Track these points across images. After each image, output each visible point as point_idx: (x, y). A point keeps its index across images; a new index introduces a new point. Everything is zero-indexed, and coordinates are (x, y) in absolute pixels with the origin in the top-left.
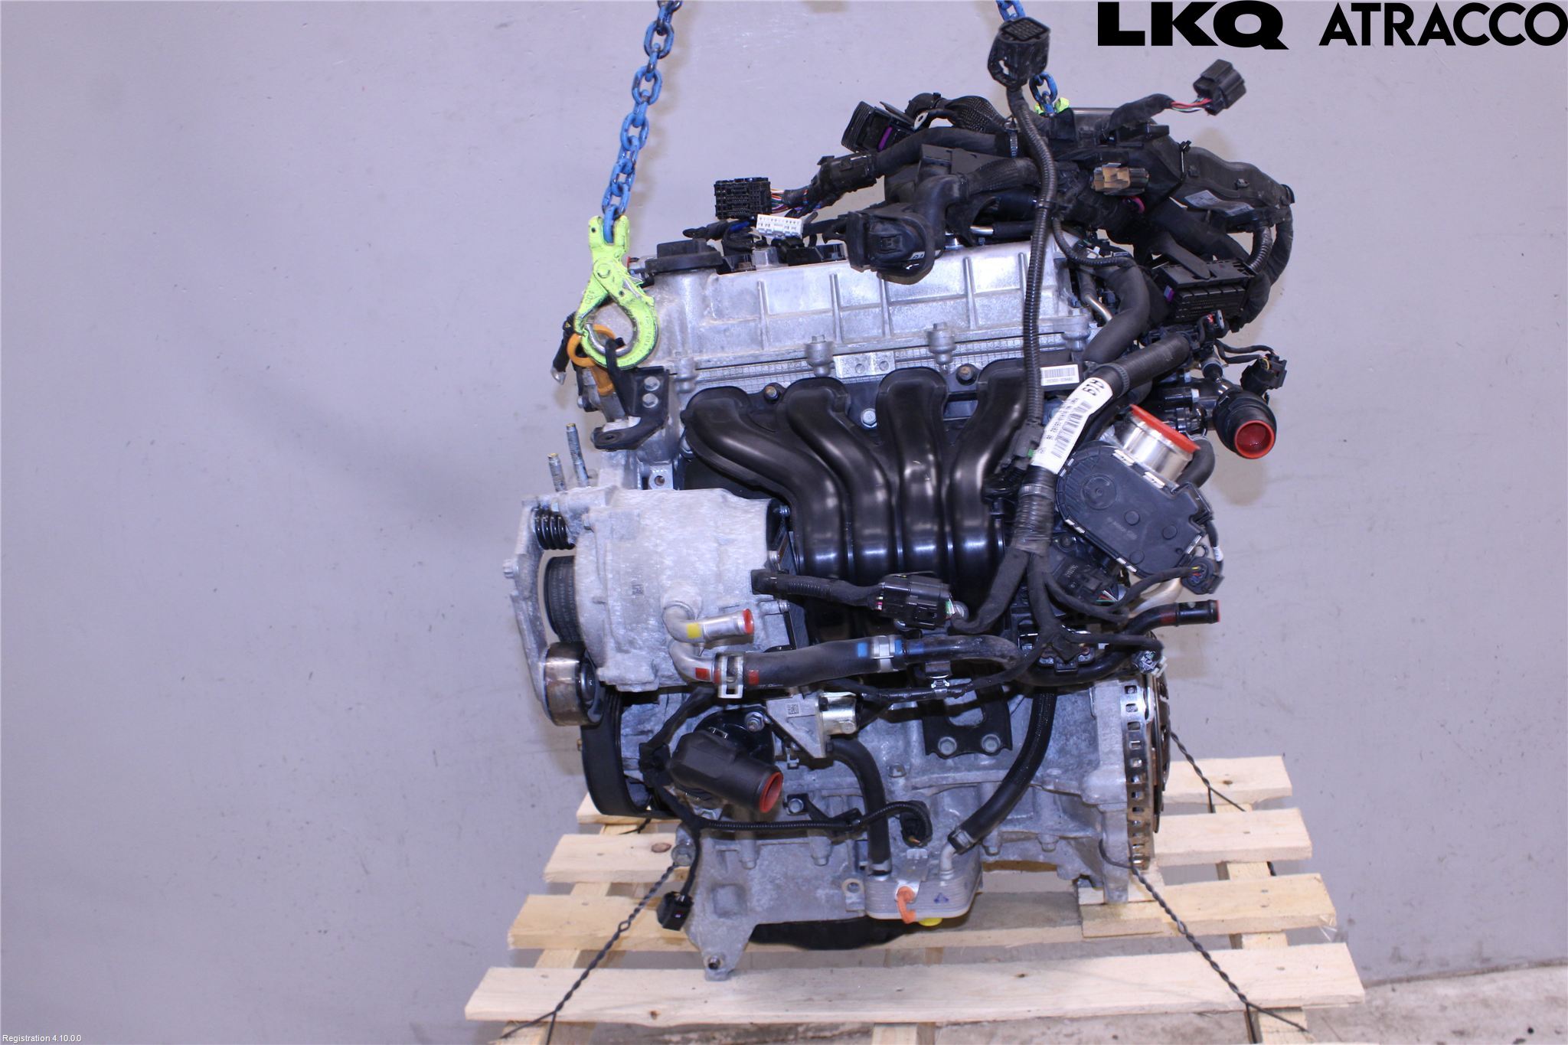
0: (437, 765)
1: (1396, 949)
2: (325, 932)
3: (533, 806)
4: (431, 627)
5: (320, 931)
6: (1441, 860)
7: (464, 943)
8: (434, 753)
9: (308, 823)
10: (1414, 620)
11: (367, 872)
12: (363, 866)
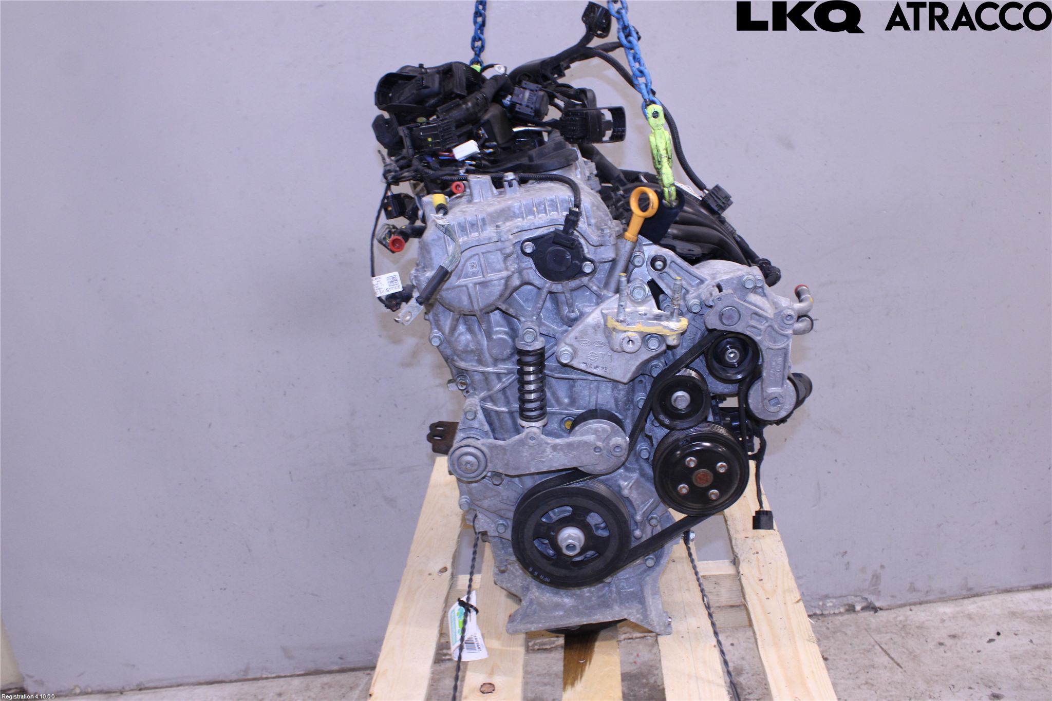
0: (292, 480)
1: (912, 583)
2: (225, 589)
3: (354, 505)
4: (285, 392)
5: (221, 589)
6: (939, 526)
7: (313, 594)
8: (290, 473)
9: (211, 520)
10: (917, 372)
11: (250, 550)
12: (247, 546)
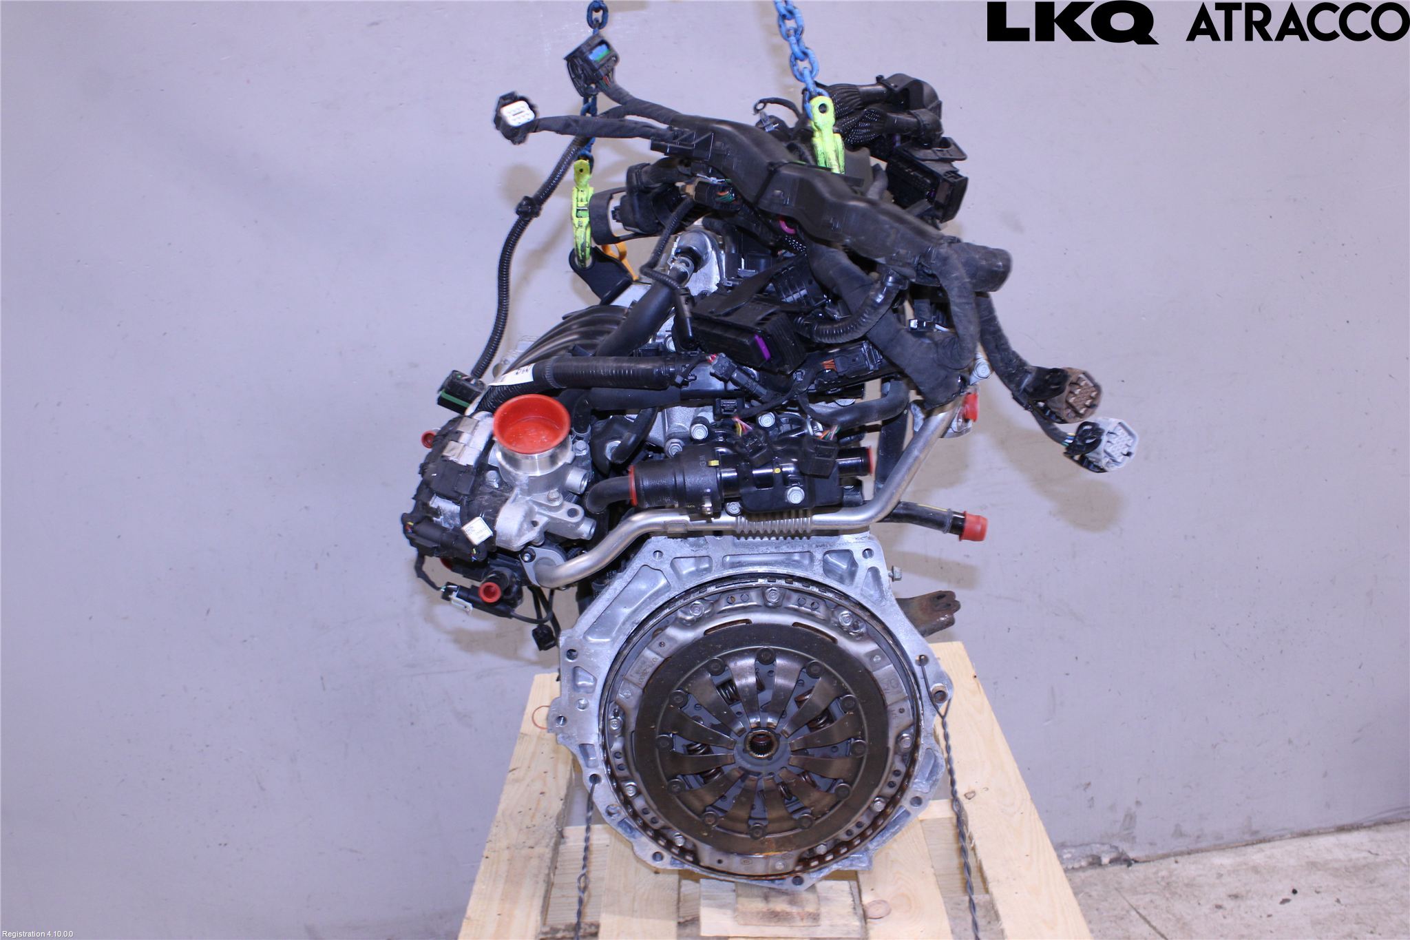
0: (324, 689)
1: (1177, 826)
3: (412, 724)
4: (317, 564)
6: (1214, 746)
8: (322, 678)
9: (208, 746)
12: (259, 783)
